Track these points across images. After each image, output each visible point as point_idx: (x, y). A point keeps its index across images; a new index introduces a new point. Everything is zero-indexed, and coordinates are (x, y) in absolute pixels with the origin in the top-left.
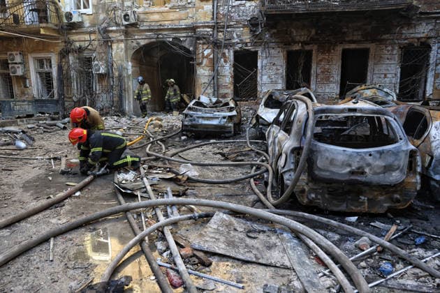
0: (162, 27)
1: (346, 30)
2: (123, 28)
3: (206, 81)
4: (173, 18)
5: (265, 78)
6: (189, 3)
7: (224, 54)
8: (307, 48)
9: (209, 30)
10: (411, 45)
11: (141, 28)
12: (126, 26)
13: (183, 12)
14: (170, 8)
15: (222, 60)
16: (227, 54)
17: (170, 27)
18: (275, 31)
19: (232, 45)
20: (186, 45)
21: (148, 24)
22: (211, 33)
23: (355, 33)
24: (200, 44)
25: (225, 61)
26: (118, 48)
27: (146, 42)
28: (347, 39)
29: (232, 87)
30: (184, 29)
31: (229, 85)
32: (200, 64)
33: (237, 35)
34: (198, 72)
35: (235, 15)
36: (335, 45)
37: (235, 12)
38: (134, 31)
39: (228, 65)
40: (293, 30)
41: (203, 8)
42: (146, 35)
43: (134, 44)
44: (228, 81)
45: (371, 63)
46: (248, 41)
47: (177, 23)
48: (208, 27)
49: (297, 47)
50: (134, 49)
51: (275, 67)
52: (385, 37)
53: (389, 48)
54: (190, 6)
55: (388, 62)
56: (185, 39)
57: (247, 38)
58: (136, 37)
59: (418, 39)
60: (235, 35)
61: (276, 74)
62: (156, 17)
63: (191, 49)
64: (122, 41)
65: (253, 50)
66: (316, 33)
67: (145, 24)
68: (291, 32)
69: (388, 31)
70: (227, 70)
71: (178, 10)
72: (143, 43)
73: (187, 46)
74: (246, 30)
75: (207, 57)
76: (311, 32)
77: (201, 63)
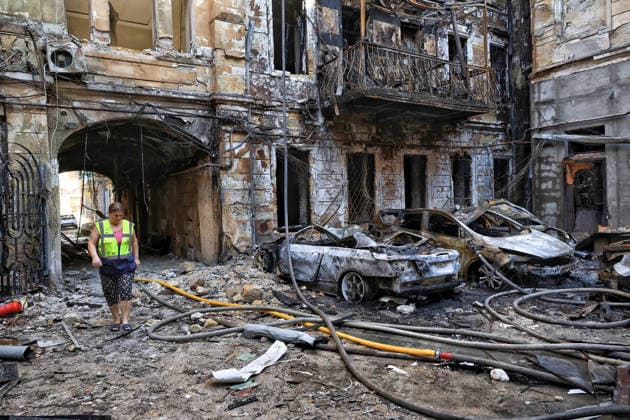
0: (144, 92)
1: (405, 132)
2: (49, 79)
3: (239, 199)
4: (166, 78)
5: (322, 192)
6: (198, 57)
7: (261, 153)
8: (370, 151)
9: (242, 109)
10: (457, 154)
11: (92, 87)
12: (59, 77)
13: (185, 71)
14: (159, 59)
15: (259, 162)
16: (266, 154)
17: (161, 94)
18: (331, 123)
19: (274, 138)
20: (194, 131)
21: (107, 80)
22: (245, 114)
23: (415, 137)
24: (227, 131)
25: (264, 165)
26: (27, 124)
27: (103, 117)
28: (408, 143)
29: (276, 210)
30: (190, 102)
31: (271, 206)
32: (227, 168)
33: (280, 123)
34: (224, 183)
35: (276, 92)
36: (397, 150)
37: (275, 86)
38: (70, 91)
39: (268, 171)
40: (352, 125)
41: (230, 71)
42: (103, 104)
43: (71, 119)
44: (269, 199)
45: (429, 173)
46: (296, 134)
47: (173, 87)
48: (241, 104)
49: (358, 149)
50: (67, 129)
51: (334, 176)
52: (438, 143)
53: (443, 157)
54: (200, 61)
55: (443, 173)
56: (191, 120)
57: (295, 129)
58: (76, 104)
59: (463, 148)
60: (277, 124)
61: (336, 187)
62: (127, 70)
63: (204, 139)
64: (40, 108)
65: (304, 149)
66: (377, 133)
67: (97, 79)
68: (351, 128)
69: (440, 137)
70: (268, 179)
71: (175, 65)
72: (93, 118)
73: (196, 135)
74: (292, 117)
75: (238, 156)
76: (371, 130)
77: (230, 167)
